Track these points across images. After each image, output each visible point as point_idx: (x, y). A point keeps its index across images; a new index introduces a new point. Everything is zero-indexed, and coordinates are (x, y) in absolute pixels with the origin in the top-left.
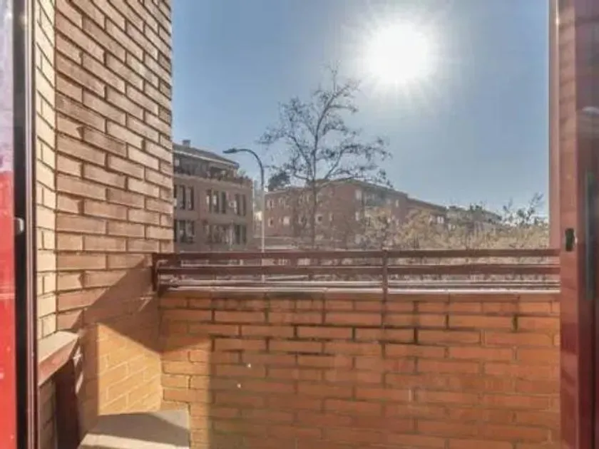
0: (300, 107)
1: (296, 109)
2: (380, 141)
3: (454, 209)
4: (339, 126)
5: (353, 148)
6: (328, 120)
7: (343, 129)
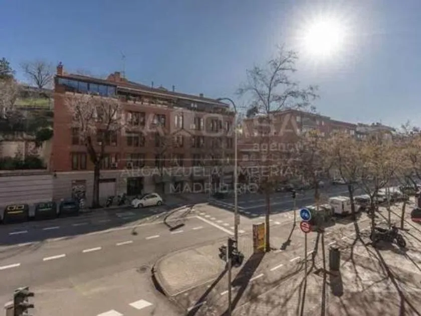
0: (260, 71)
1: (257, 73)
2: (312, 88)
3: (361, 125)
4: (284, 81)
5: (293, 94)
6: (276, 78)
7: (287, 83)
